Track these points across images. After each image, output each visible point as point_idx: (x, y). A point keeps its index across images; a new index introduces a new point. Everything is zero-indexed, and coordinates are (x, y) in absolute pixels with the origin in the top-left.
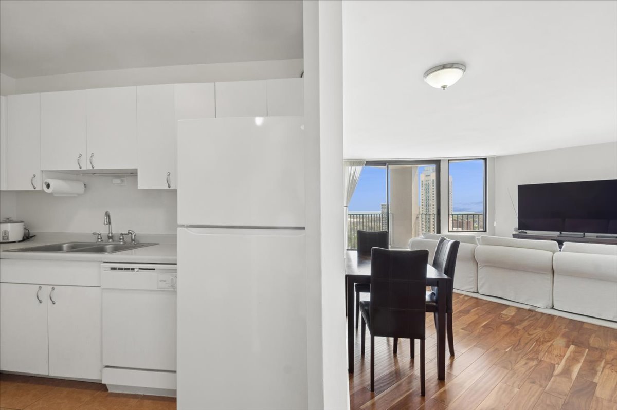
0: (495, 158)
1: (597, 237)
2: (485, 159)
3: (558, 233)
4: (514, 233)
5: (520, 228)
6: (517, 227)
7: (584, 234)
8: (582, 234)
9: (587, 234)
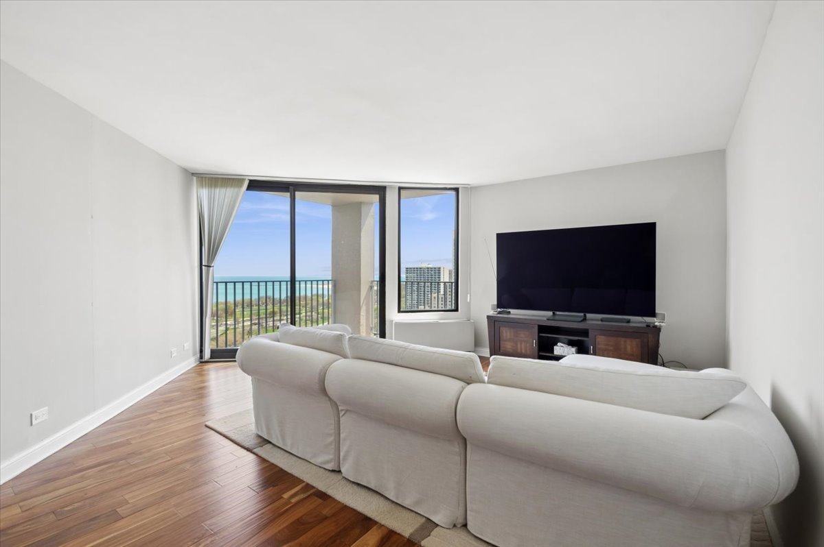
0: (471, 189)
1: (602, 320)
2: (457, 190)
3: (550, 313)
4: (491, 313)
5: (499, 306)
6: (496, 303)
7: (585, 315)
8: (582, 314)
9: (589, 316)
